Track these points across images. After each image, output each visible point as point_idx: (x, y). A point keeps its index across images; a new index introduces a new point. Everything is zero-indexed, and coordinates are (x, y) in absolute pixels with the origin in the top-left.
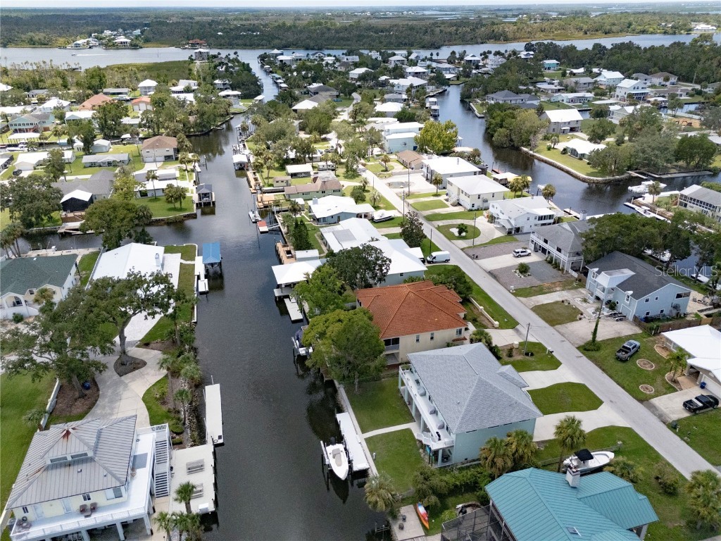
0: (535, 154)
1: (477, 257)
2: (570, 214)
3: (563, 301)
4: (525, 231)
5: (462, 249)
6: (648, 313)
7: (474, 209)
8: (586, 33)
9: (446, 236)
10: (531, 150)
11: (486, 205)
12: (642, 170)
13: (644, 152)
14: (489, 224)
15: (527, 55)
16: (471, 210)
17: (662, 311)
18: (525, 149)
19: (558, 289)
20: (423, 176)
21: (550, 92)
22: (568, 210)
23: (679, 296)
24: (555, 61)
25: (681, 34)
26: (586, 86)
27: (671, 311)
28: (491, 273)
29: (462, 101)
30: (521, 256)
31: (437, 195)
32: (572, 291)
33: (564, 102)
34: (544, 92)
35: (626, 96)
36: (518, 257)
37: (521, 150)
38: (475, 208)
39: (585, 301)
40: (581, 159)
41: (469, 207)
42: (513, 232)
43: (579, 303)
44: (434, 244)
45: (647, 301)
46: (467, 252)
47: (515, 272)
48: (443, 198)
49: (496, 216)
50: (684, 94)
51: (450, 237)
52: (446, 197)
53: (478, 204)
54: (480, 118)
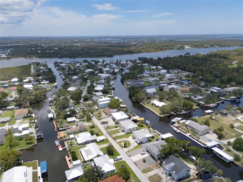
0: (144, 105)
1: (130, 156)
2: (156, 132)
3: (156, 174)
4: (144, 142)
5: (126, 152)
6: (180, 178)
7: (128, 133)
8: (155, 50)
9: (120, 147)
10: (143, 104)
11: (131, 131)
12: (175, 111)
13: (174, 106)
14: (133, 139)
15: (139, 62)
16: (127, 134)
17: (184, 176)
18: (141, 103)
19: (155, 168)
20: (112, 118)
21: (147, 77)
22: (155, 131)
23: (187, 171)
24: (147, 64)
25: (182, 49)
26: (157, 74)
27: (186, 175)
28: (135, 163)
29: (121, 81)
30: (143, 154)
31: (116, 127)
32: (159, 169)
33: (151, 82)
34: (145, 77)
35: (168, 79)
36: (142, 155)
37: (140, 104)
38: (128, 132)
39: (163, 173)
40: (157, 107)
41: (127, 133)
42: (140, 143)
43: (161, 174)
44: (117, 151)
45: (179, 174)
46: (127, 154)
47: (142, 162)
48: (118, 128)
49: (135, 137)
50: (184, 77)
51: (122, 147)
52: (120, 128)
53: (129, 131)
54: (127, 89)
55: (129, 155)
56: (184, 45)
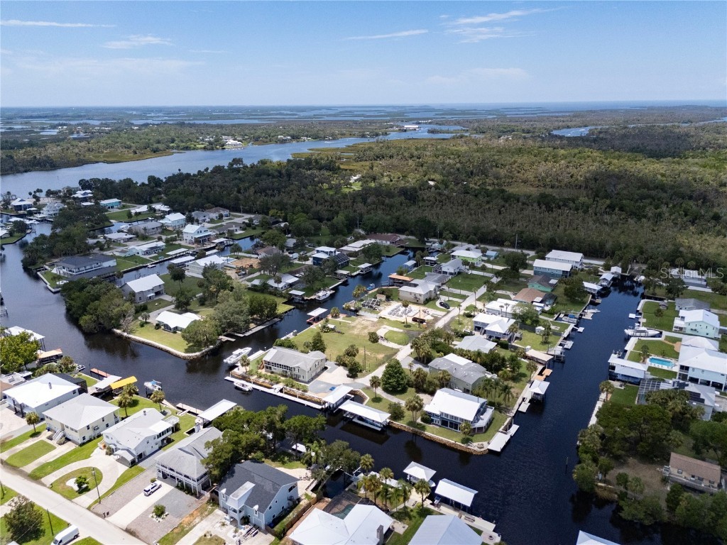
0: (130, 336)
1: (108, 514)
2: (184, 410)
3: (205, 536)
4: (147, 454)
5: (89, 509)
6: (274, 516)
7: (85, 441)
8: (135, 153)
9: (64, 496)
10: (124, 331)
11: (97, 432)
12: (229, 331)
13: (225, 317)
14: (108, 456)
15: (84, 194)
16: (83, 444)
17: (283, 508)
18: (118, 331)
19: (197, 520)
20: (9, 407)
21: (122, 242)
22: (180, 405)
23: (290, 489)
24: (115, 200)
25: (217, 149)
26: (155, 230)
27: (289, 503)
28: (128, 531)
29: (26, 269)
30: (153, 492)
31: (35, 434)
32: (210, 517)
33: (140, 255)
34: (117, 243)
35: (193, 240)
36: (150, 494)
37: (114, 333)
38: (87, 439)
39: (224, 525)
40: (175, 332)
41: (80, 441)
42: (137, 460)
43: (219, 530)
44: (54, 516)
45: (270, 508)
46: (94, 510)
47: (152, 517)
48: (44, 436)
49: (114, 447)
50: (238, 228)
51: (69, 495)
52: (50, 433)
53: (89, 434)
54: (55, 293)
55: (101, 512)
56: (223, 137)
